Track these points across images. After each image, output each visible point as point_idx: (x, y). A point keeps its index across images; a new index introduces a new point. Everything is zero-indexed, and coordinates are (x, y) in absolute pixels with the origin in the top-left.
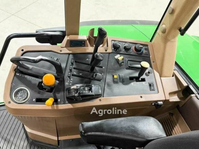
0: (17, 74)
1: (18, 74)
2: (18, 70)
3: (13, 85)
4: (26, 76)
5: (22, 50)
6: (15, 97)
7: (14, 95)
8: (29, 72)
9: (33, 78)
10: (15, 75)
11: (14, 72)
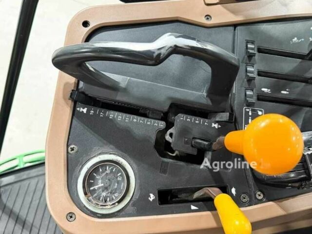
0: (82, 110)
1: (85, 110)
2: (83, 93)
3: (72, 149)
4: (112, 114)
5: (86, 24)
6: (86, 194)
7: (84, 187)
8: (120, 98)
9: (136, 119)
10: (74, 112)
11: (70, 102)
